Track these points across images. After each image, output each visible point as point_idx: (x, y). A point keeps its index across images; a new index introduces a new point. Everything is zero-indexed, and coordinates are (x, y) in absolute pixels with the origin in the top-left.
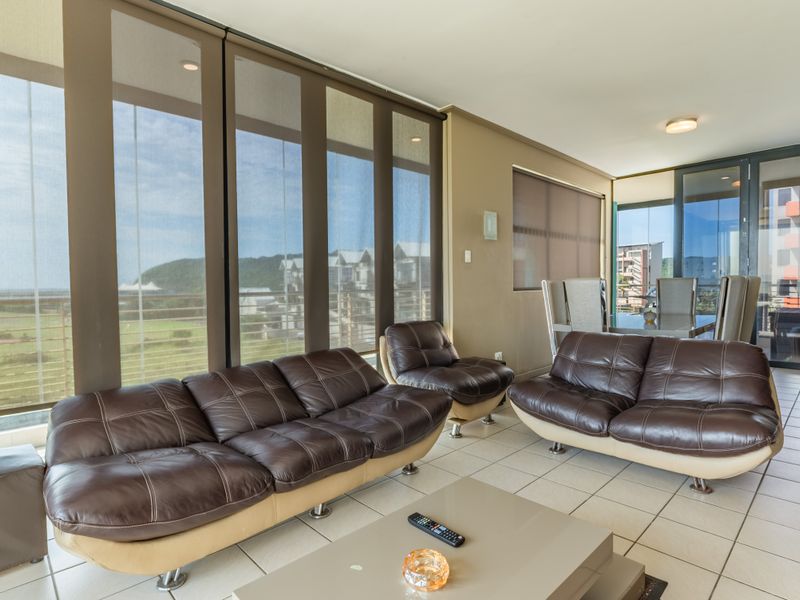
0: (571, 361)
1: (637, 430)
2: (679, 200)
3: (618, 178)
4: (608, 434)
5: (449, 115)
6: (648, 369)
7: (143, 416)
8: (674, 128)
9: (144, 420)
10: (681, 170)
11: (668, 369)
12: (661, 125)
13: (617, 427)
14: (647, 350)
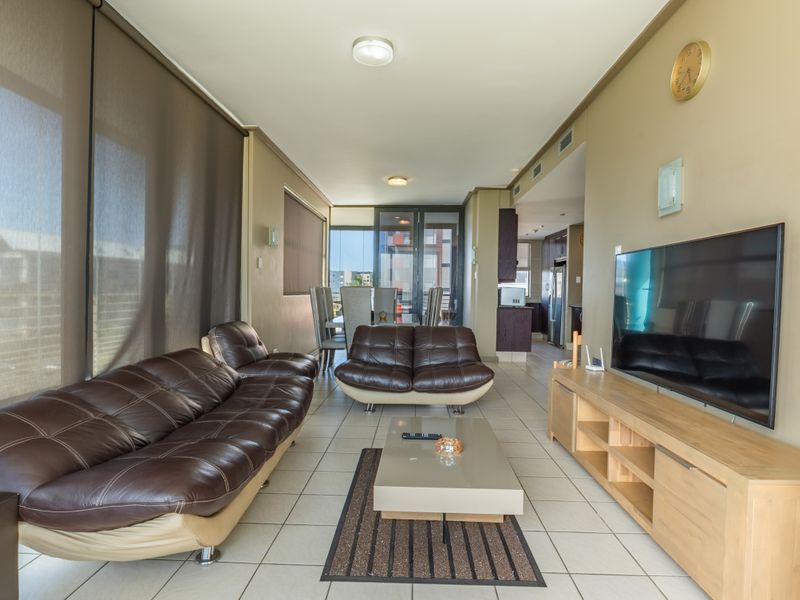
0: (366, 346)
1: (427, 383)
2: (377, 228)
3: (335, 206)
4: (412, 389)
5: (251, 133)
6: (416, 347)
7: (82, 425)
8: (393, 182)
9: (87, 430)
10: (379, 208)
11: (429, 345)
12: (385, 178)
13: (418, 384)
14: (412, 335)
